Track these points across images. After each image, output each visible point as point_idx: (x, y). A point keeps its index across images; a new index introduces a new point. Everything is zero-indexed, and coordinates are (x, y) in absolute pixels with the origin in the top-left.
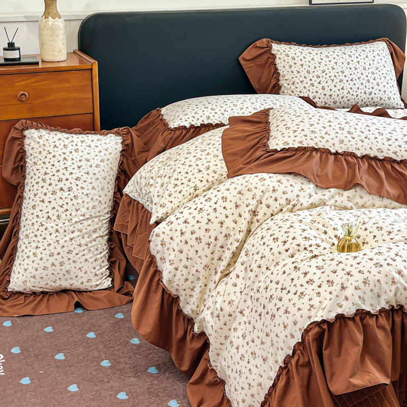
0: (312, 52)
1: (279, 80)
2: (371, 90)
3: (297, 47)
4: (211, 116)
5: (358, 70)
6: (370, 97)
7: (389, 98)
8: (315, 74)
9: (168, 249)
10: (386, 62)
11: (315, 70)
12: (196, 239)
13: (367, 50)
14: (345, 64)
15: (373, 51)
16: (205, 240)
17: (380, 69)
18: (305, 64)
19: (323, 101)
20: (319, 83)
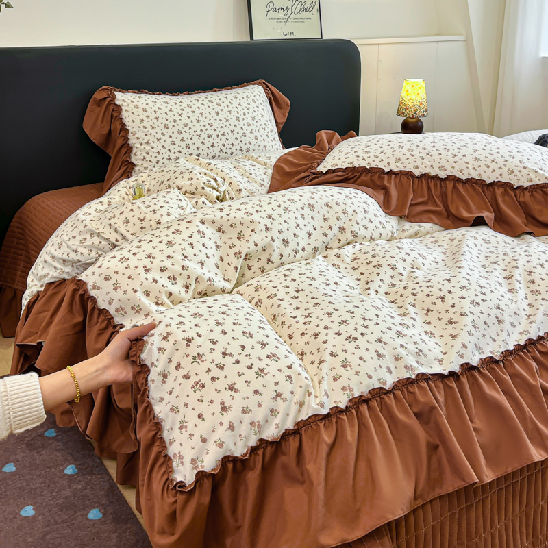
0: (169, 101)
1: (128, 139)
2: (248, 146)
3: (149, 96)
5: (230, 122)
8: (175, 129)
10: (263, 110)
11: (175, 124)
13: (240, 96)
14: (213, 114)
15: (247, 97)
17: (257, 119)
18: (160, 116)
20: (182, 140)
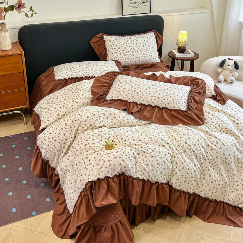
0: (121, 39)
1: (106, 52)
2: (146, 55)
3: (115, 37)
4: (73, 74)
5: (140, 47)
6: (145, 58)
7: (153, 58)
8: (122, 49)
9: (44, 144)
10: (153, 42)
11: (122, 48)
12: (54, 140)
13: (145, 37)
14: (135, 44)
15: (147, 37)
16: (58, 141)
17: (150, 46)
18: (117, 45)
19: (125, 61)
20: (123, 53)
